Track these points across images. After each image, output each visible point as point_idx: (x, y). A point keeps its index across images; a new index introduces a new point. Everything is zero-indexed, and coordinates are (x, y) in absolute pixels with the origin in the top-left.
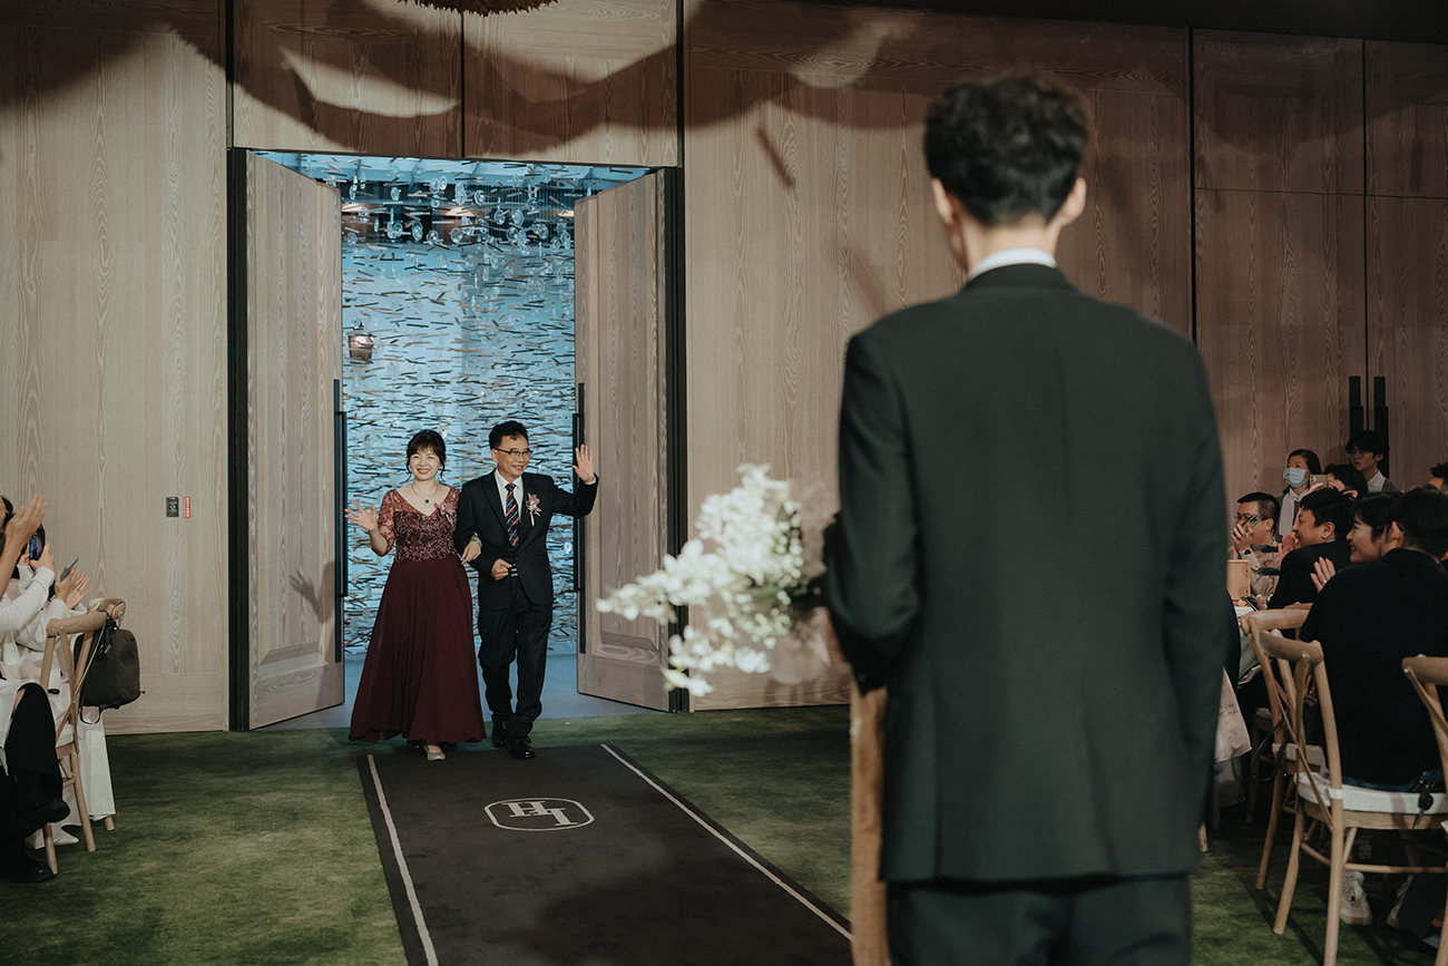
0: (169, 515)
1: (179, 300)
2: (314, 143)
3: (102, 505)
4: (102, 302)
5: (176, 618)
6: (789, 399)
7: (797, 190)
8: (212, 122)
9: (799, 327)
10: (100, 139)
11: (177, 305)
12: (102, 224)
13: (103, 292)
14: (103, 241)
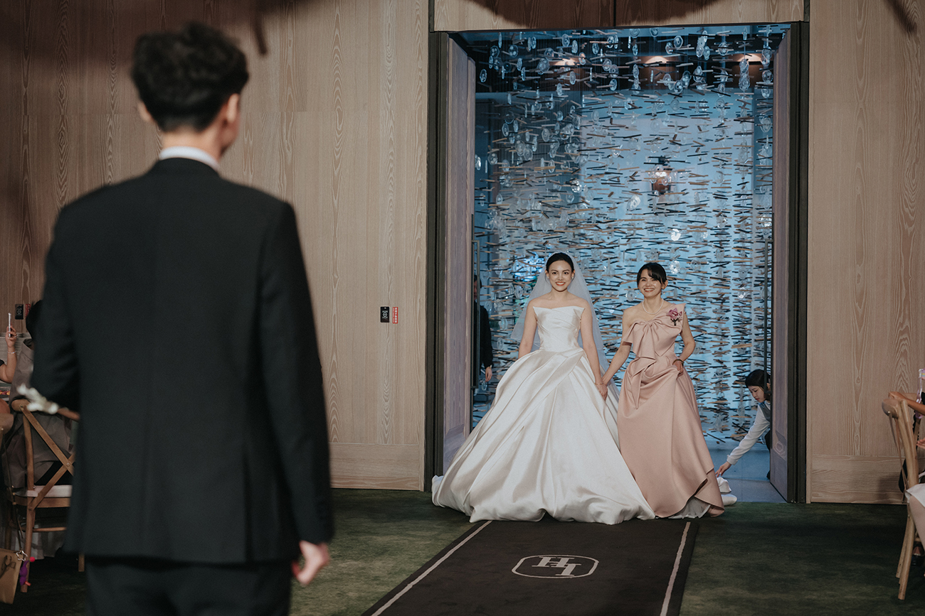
0: (383, 320)
1: (392, 154)
2: (495, 24)
3: (335, 312)
4: (337, 157)
5: (386, 401)
6: (906, 226)
7: (918, 35)
8: (418, 13)
9: (917, 160)
10: (337, 33)
11: (391, 157)
12: (338, 97)
13: (337, 150)
14: (339, 110)
